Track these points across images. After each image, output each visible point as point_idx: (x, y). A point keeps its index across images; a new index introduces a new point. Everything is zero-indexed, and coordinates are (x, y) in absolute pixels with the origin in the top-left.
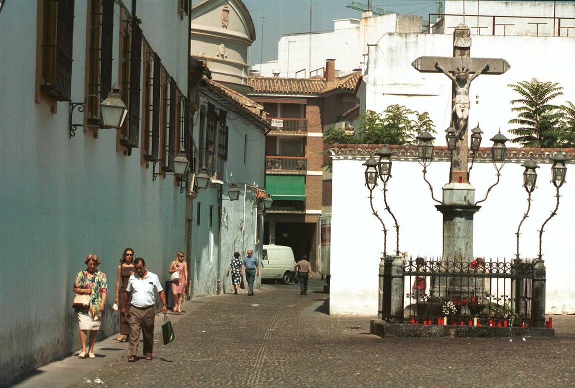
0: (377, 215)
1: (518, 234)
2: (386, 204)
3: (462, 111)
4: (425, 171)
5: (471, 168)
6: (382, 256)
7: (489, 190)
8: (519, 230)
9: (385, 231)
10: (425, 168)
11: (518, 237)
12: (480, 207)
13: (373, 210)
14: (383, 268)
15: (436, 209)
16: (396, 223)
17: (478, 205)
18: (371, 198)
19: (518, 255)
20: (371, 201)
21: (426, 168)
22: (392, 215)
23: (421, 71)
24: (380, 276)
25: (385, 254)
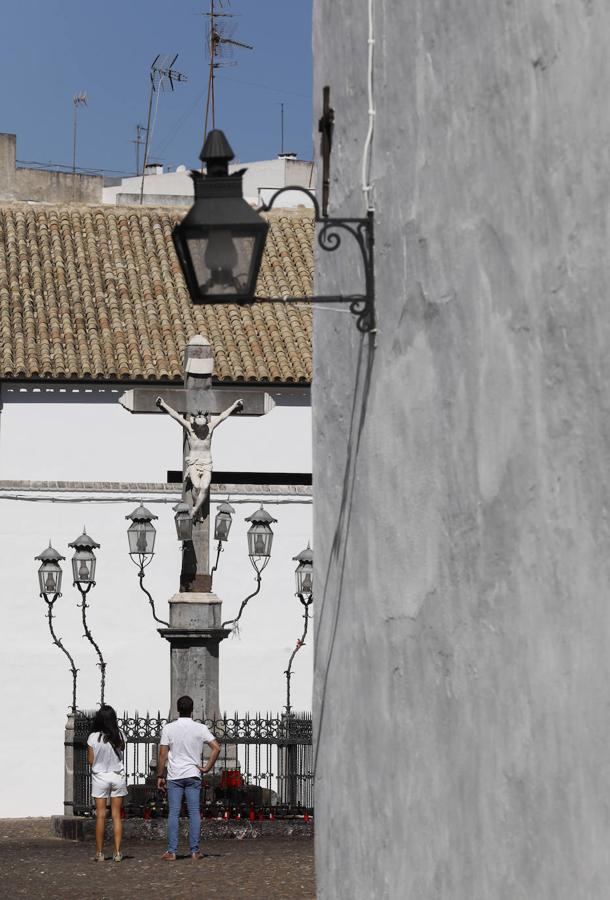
0: (60, 646)
1: (288, 673)
2: (86, 628)
3: (201, 476)
4: (141, 575)
5: (215, 569)
6: (70, 711)
7: (244, 604)
8: (290, 666)
9: (74, 671)
10: (142, 569)
11: (289, 677)
12: (229, 631)
13: (54, 637)
14: (72, 733)
15: (159, 635)
16: (101, 659)
17: (226, 627)
18: (50, 616)
19: (288, 708)
20: (50, 622)
21: (144, 569)
22: (95, 645)
23: (133, 412)
24: (66, 744)
25: (74, 708)
